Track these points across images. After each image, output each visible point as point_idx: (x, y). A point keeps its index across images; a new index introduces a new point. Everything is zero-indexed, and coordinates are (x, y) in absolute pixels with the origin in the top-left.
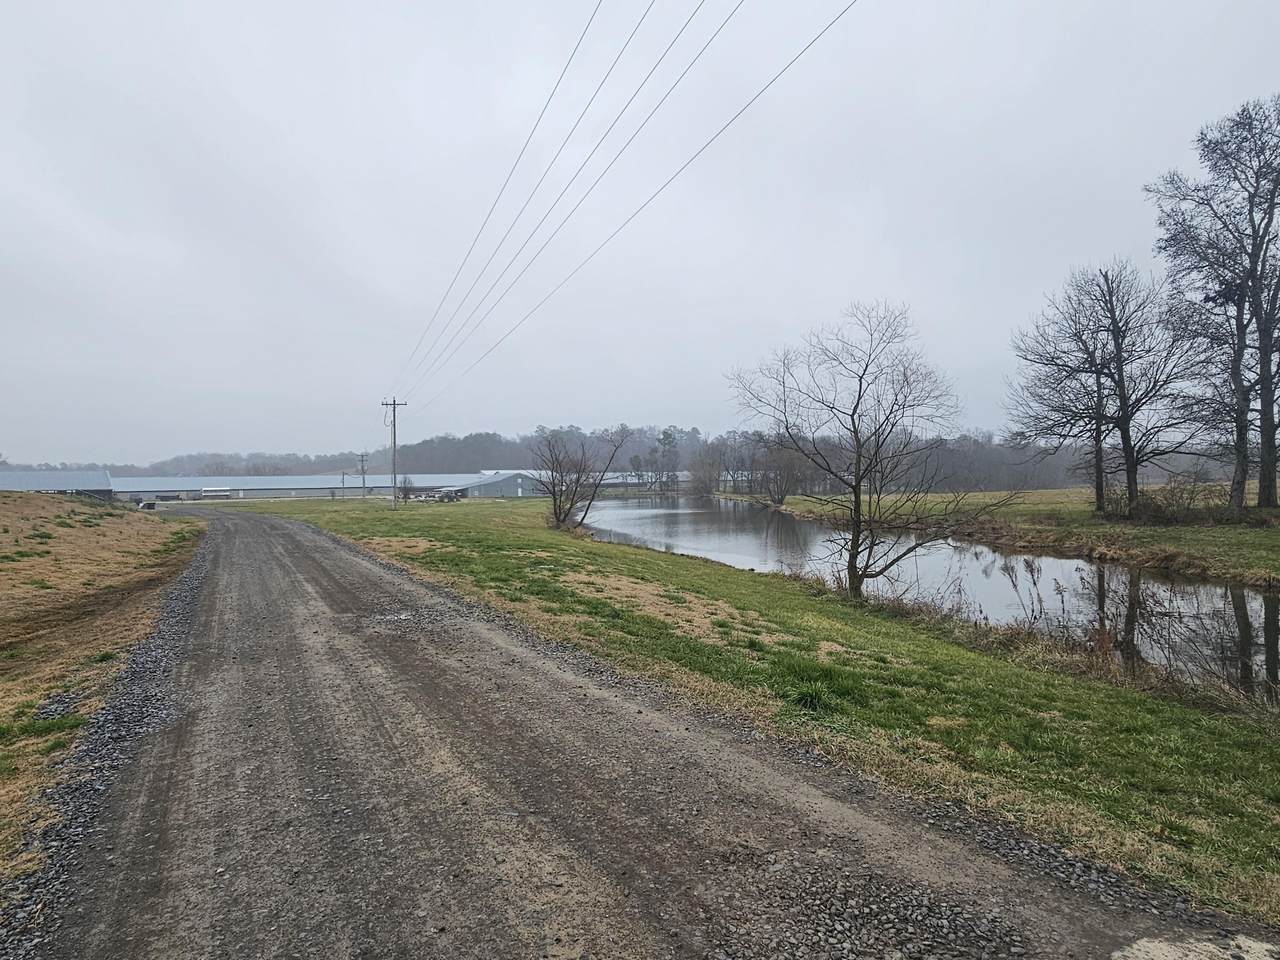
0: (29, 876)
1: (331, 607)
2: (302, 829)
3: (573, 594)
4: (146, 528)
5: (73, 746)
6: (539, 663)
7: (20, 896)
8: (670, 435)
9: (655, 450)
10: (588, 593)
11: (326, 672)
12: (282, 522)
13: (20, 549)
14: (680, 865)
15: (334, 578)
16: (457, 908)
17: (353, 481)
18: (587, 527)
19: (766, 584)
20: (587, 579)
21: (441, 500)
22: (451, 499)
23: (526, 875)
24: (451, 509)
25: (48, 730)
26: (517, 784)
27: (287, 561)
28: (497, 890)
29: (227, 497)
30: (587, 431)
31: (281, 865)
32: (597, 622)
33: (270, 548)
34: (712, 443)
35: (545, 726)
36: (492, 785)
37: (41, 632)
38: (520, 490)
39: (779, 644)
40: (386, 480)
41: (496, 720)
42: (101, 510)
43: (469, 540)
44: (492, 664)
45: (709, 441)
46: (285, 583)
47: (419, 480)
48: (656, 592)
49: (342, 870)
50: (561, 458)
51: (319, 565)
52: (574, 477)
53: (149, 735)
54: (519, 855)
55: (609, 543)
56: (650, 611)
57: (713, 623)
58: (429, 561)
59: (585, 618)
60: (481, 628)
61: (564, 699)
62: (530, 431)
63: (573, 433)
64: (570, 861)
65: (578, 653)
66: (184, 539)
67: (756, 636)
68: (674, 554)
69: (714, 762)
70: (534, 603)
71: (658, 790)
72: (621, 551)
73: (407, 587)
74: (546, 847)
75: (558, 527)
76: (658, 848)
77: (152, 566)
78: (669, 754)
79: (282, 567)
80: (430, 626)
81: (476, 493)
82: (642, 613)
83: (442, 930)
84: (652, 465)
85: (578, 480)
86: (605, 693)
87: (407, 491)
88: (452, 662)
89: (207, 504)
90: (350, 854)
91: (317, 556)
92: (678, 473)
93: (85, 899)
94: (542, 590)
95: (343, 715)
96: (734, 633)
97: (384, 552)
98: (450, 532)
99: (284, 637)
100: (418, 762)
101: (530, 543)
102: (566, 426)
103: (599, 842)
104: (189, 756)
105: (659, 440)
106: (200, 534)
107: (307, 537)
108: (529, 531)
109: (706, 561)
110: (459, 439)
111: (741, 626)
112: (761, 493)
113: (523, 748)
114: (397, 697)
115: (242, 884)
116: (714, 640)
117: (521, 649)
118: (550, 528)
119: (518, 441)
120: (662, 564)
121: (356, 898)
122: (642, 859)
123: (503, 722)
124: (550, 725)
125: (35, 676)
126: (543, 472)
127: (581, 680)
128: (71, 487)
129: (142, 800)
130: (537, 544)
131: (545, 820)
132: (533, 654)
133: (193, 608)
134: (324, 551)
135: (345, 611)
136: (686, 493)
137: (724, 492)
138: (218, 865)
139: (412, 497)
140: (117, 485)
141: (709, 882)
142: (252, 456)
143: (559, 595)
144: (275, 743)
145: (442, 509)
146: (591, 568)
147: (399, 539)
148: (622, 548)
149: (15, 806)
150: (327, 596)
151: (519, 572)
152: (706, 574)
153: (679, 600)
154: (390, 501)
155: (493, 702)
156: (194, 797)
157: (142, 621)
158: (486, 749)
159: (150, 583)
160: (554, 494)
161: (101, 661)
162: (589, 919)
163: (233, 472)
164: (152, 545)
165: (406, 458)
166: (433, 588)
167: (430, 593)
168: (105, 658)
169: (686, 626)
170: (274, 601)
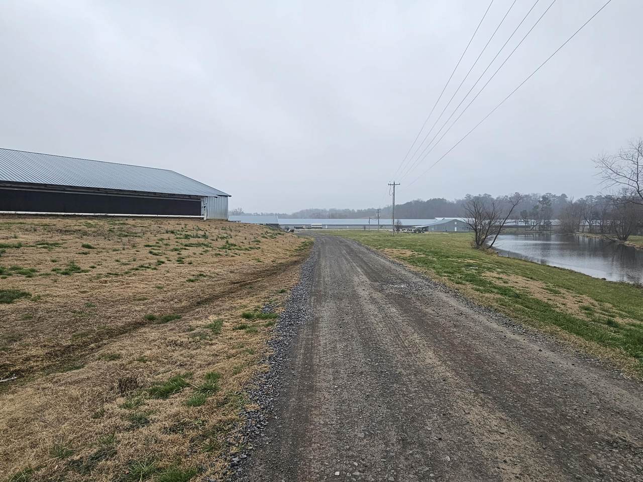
0: (266, 373)
1: (369, 279)
2: (368, 376)
3: (490, 283)
4: (292, 240)
5: (275, 325)
6: (476, 317)
7: (264, 380)
8: (547, 198)
9: (537, 207)
10: (500, 283)
11: (370, 308)
12: (344, 239)
13: (250, 246)
14: (577, 440)
15: (369, 266)
16: (446, 431)
17: (374, 222)
18: (494, 249)
19: (615, 288)
20: (497, 276)
21: (415, 232)
22: (420, 232)
23: (482, 423)
24: (421, 237)
25: (266, 318)
26: (472, 376)
27: (348, 257)
28: (467, 427)
29: (321, 228)
30: (495, 197)
31: (361, 391)
32: (506, 299)
33: (340, 251)
34: (575, 203)
35: (483, 349)
36: (457, 374)
37: (259, 279)
38: (456, 228)
39: (629, 324)
40: (389, 222)
41: (456, 342)
42: (276, 232)
43: (431, 252)
44: (451, 313)
45: (573, 202)
46: (348, 267)
47: (405, 222)
48: (541, 286)
49: (388, 399)
50: (480, 212)
51: (362, 260)
52: (487, 222)
53: (301, 325)
54: (477, 412)
55: (508, 258)
56: (538, 296)
57: (580, 307)
58: (412, 261)
59: (499, 296)
60: (443, 296)
61: (493, 337)
62: (462, 197)
63: (487, 198)
64: (507, 422)
65: (498, 314)
66: (306, 245)
67: (612, 318)
68: (549, 266)
69: (595, 386)
70: (469, 286)
71: (558, 395)
72: (516, 263)
73: (403, 272)
74: (492, 411)
75: (477, 248)
76: (562, 427)
77: (295, 256)
78: (563, 376)
79: (347, 259)
80: (416, 293)
81: (433, 229)
82: (533, 297)
83: (440, 439)
84: (535, 215)
85: (490, 223)
86: (517, 337)
87: (398, 227)
88: (429, 310)
89: (313, 231)
90: (390, 392)
91: (361, 255)
92: (551, 221)
93: (286, 387)
94: (472, 279)
95: (380, 328)
96: (597, 315)
97: (391, 255)
98: (422, 248)
99: (350, 290)
100: (418, 356)
101: (464, 255)
102: (482, 195)
103: (524, 416)
104: (318, 336)
105: (539, 201)
106: (312, 243)
107: (355, 246)
108: (461, 249)
109: (571, 272)
110: (424, 202)
111: (601, 311)
112: (609, 233)
113: (473, 359)
114: (405, 324)
115: (345, 395)
116: (582, 316)
117: (464, 308)
118: (473, 248)
119: (455, 202)
120: (543, 271)
121: (396, 413)
122: (551, 431)
123: (460, 343)
124: (486, 349)
125: (259, 296)
126: (470, 219)
127: (501, 328)
128: (264, 223)
129: (302, 351)
130: (467, 256)
131: (489, 397)
132: (472, 311)
133: (312, 274)
134: (363, 253)
135: (376, 281)
136: (556, 232)
137: (583, 232)
138: (335, 385)
139: (401, 230)
140: (281, 222)
141: (599, 455)
142: (331, 210)
143: (482, 283)
144: (352, 336)
145: (416, 236)
146: (499, 270)
147: (397, 249)
148: (516, 261)
149: (259, 345)
150: (367, 274)
151: (459, 270)
152: (572, 279)
153: (556, 292)
154: (391, 232)
155: (453, 332)
156: (322, 354)
157: (294, 278)
158: (452, 355)
159: (296, 263)
160: (476, 230)
161: (281, 293)
162: (522, 455)
163: (324, 217)
164: (294, 248)
165: (398, 211)
166: (416, 274)
167: (415, 276)
168: (283, 292)
169: (562, 307)
170: (345, 274)
